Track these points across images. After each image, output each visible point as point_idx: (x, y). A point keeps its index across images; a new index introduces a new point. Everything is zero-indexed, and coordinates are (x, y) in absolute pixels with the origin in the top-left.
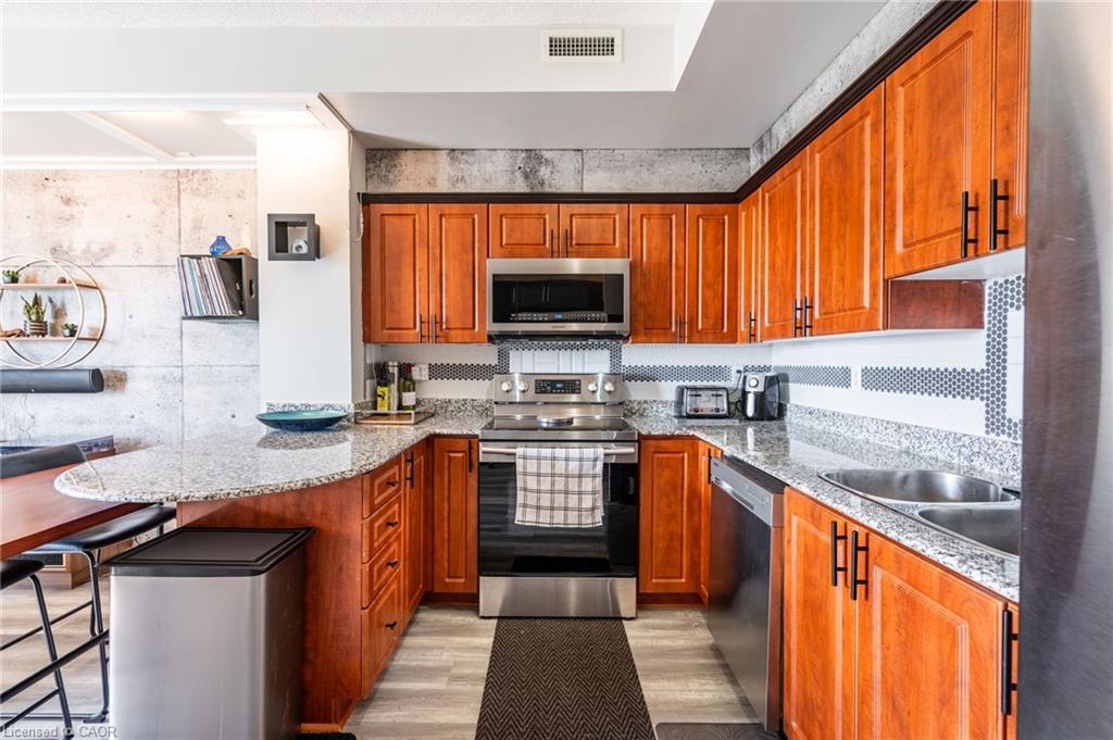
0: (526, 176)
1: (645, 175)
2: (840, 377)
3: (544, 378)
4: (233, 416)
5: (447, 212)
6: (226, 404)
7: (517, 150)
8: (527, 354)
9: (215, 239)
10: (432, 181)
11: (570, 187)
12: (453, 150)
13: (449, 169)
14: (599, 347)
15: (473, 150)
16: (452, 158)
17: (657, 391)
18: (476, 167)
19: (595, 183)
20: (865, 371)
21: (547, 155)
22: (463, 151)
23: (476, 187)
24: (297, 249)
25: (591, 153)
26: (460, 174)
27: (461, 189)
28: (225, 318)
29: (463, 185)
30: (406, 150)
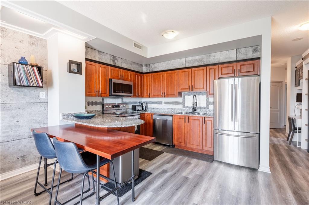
0: (113, 61)
1: (131, 66)
2: (161, 103)
3: (113, 104)
4: (18, 122)
5: (101, 66)
6: (14, 117)
7: (111, 55)
8: (108, 99)
9: (21, 57)
10: (95, 57)
11: (120, 66)
12: (99, 51)
13: (98, 55)
14: (120, 98)
15: (103, 52)
16: (99, 53)
17: (128, 107)
18: (104, 56)
19: (124, 66)
20: (165, 102)
21: (117, 58)
22: (101, 52)
23: (104, 61)
24: (74, 70)
25: (124, 60)
26: (101, 57)
27: (100, 61)
28: (32, 86)
29: (101, 60)
30: (89, 48)
